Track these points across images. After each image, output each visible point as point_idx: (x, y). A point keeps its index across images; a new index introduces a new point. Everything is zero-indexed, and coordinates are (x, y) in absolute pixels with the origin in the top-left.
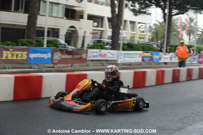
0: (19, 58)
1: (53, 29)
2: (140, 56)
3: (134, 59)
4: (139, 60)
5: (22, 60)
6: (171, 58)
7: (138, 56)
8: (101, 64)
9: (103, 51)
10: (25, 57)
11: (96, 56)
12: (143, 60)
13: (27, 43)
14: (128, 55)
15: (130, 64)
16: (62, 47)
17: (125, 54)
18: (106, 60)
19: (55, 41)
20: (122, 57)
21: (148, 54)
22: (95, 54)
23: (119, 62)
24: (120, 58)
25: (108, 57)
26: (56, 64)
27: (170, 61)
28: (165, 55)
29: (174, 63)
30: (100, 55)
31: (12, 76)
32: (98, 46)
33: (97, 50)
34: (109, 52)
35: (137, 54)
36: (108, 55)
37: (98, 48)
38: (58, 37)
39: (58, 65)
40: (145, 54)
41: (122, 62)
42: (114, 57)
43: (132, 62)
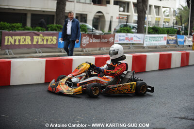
0: (49, 43)
1: (81, 15)
2: (165, 38)
3: (159, 42)
4: (164, 43)
5: (52, 44)
7: (163, 38)
8: (128, 48)
9: (130, 35)
10: (55, 42)
11: (123, 40)
12: (168, 43)
13: (56, 28)
14: (153, 39)
15: (156, 47)
16: (90, 31)
17: (150, 37)
18: (133, 44)
19: (83, 26)
20: (148, 40)
21: (173, 37)
22: (122, 38)
23: (145, 45)
24: (146, 41)
25: (134, 41)
26: (85, 48)
28: (189, 38)
30: (127, 39)
31: (44, 60)
32: (124, 30)
33: (124, 34)
34: (135, 36)
35: (162, 37)
36: (135, 38)
37: (124, 32)
38: (86, 22)
39: (87, 49)
40: (170, 37)
41: (148, 45)
42: (140, 41)
43: (157, 45)
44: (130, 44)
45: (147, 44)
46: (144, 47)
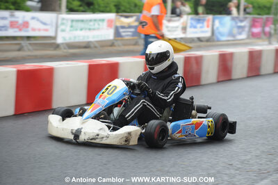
2: (110, 23)
3: (95, 33)
4: (109, 34)
6: (184, 29)
7: (105, 24)
8: (17, 47)
9: (21, 15)
11: (4, 28)
12: (117, 34)
14: (81, 25)
15: (87, 46)
17: (72, 21)
18: (29, 38)
20: (68, 28)
21: (130, 21)
23: (59, 41)
24: (63, 31)
25: (34, 30)
27: (182, 36)
28: (169, 21)
29: (192, 40)
30: (13, 25)
33: (6, 13)
34: (33, 18)
35: (103, 20)
36: (33, 24)
40: (123, 19)
41: (68, 41)
42: (46, 30)
43: (91, 39)
44: (22, 38)
45: (64, 38)
46: (57, 46)
